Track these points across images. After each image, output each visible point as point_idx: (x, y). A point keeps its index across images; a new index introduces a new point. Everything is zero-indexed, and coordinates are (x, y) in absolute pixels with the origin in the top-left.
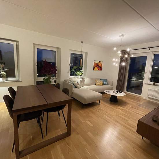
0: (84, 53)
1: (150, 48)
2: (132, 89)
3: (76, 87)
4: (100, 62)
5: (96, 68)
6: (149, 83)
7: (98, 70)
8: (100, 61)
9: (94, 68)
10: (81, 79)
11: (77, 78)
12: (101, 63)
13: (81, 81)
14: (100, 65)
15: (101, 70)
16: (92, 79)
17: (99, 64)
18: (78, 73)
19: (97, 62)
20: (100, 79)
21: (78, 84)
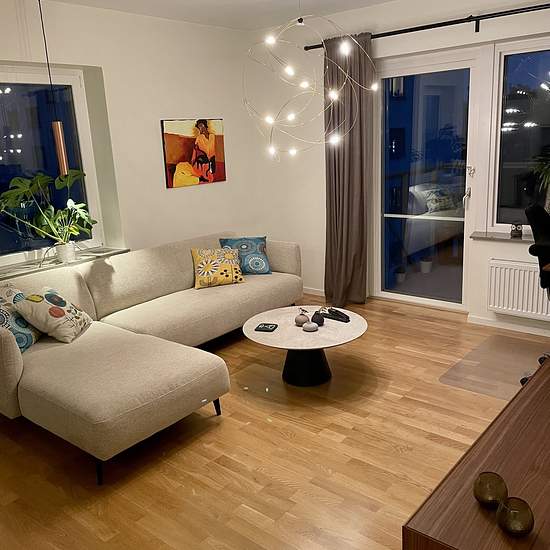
0: (81, 72)
1: (477, 19)
2: (418, 270)
3: (44, 337)
4: (202, 125)
5: (183, 171)
6: (491, 230)
7: (203, 180)
8: (204, 122)
9: (170, 170)
10: (83, 268)
11: (57, 261)
12: (215, 128)
13: (86, 283)
14: (207, 146)
15: (220, 176)
16: (164, 253)
17: (201, 141)
18: (51, 222)
19: (187, 130)
20: (224, 243)
21: (62, 314)
